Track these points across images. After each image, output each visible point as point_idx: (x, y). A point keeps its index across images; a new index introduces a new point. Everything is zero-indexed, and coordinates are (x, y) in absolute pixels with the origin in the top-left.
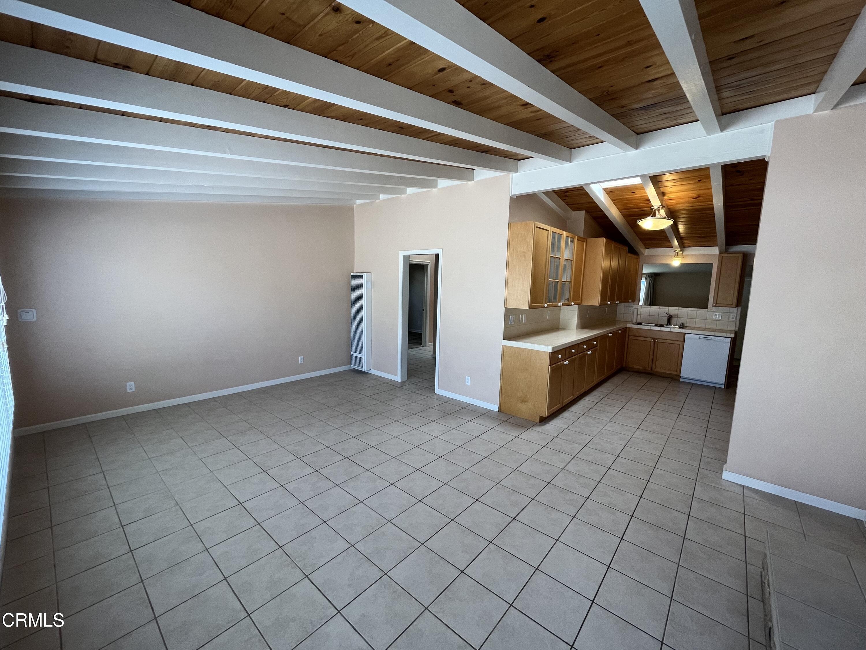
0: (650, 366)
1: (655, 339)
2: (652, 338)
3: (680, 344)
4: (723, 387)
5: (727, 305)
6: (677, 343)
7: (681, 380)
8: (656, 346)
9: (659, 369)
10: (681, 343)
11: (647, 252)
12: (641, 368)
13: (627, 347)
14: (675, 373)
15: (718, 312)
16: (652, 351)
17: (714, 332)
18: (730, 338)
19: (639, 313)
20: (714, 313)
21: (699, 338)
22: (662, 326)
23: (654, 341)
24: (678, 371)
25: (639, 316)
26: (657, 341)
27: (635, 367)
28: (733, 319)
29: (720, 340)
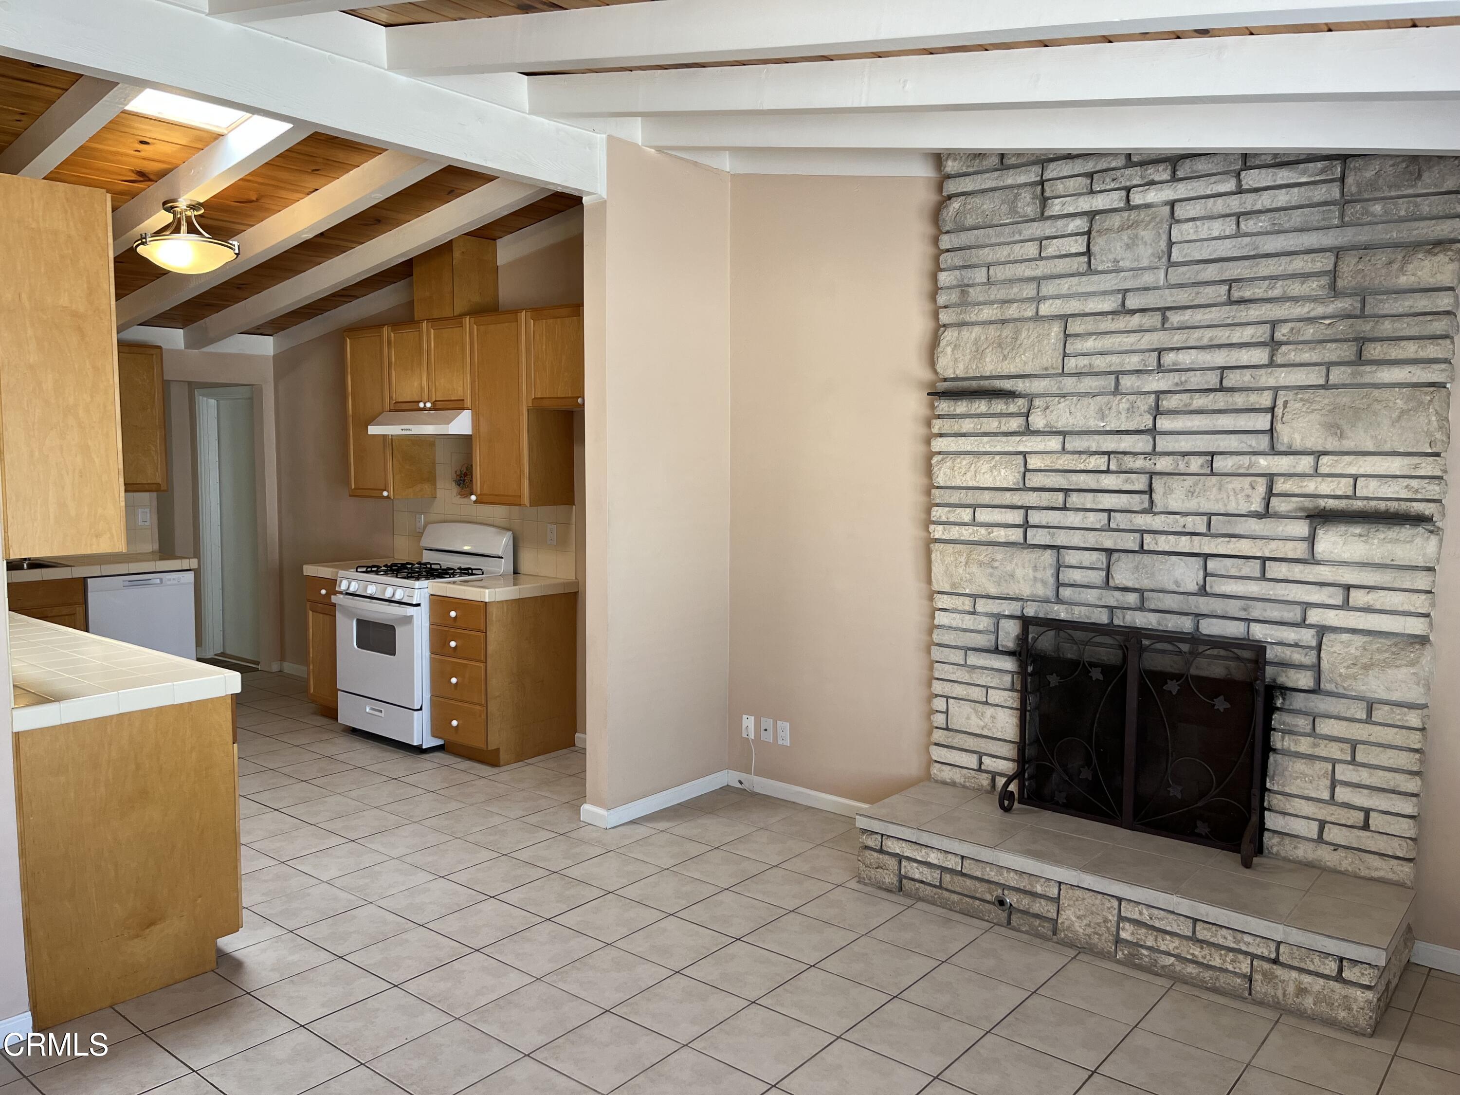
3: (75, 614)
5: (147, 487)
6: (67, 610)
10: (78, 610)
17: (152, 563)
21: (123, 586)
29: (169, 583)
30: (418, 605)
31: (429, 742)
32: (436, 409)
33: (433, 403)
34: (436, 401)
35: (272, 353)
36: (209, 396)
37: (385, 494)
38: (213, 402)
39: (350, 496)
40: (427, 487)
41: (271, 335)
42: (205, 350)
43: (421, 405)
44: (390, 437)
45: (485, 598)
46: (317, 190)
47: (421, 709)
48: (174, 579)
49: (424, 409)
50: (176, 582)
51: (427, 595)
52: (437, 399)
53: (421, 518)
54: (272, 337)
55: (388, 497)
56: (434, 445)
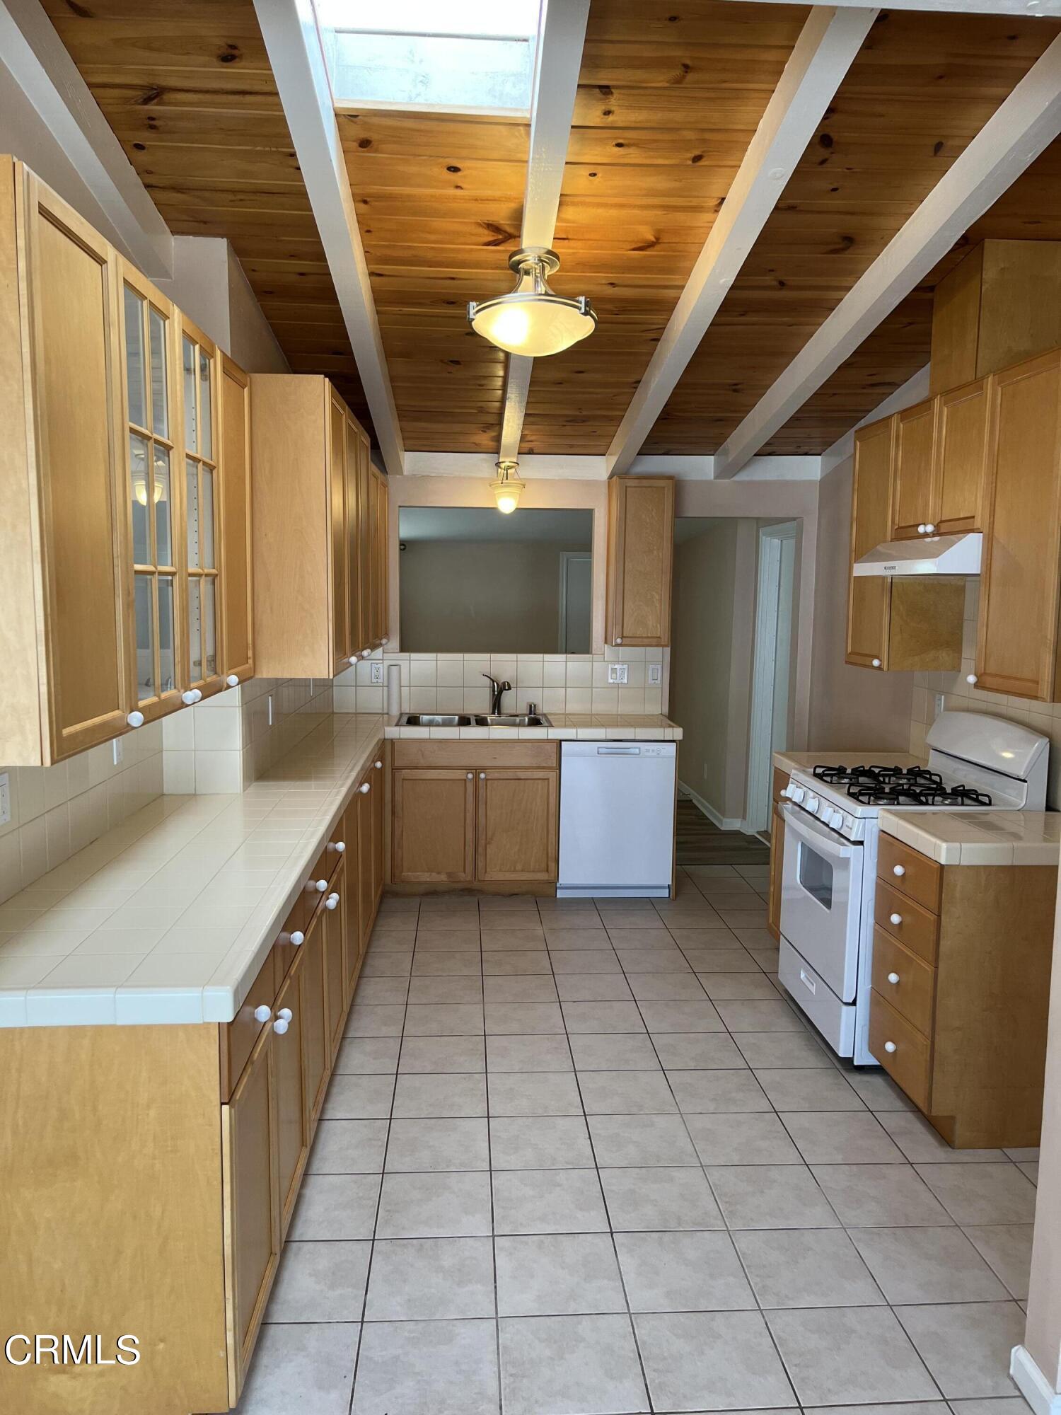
0: (469, 868)
1: (476, 770)
2: (468, 769)
3: (548, 779)
4: (665, 893)
5: (646, 641)
6: (541, 774)
7: (560, 894)
8: (482, 792)
9: (496, 874)
10: (552, 775)
11: (411, 462)
12: (443, 877)
13: (393, 813)
14: (542, 876)
15: (618, 662)
16: (470, 815)
17: (632, 730)
18: (675, 744)
19: (405, 682)
20: (610, 666)
21: (598, 753)
22: (481, 722)
23: (476, 777)
24: (552, 865)
25: (405, 691)
26: (482, 776)
27: (425, 877)
28: (656, 681)
29: (648, 754)
30: (861, 843)
31: (864, 1058)
32: (940, 534)
33: (937, 526)
34: (942, 522)
35: (819, 479)
36: (772, 535)
37: (876, 663)
38: (777, 542)
39: (846, 662)
40: (945, 656)
41: (820, 455)
42: (736, 478)
43: (921, 529)
44: (889, 580)
45: (940, 856)
46: (723, 199)
47: (854, 1003)
48: (653, 751)
49: (926, 535)
50: (654, 754)
51: (876, 830)
52: (943, 519)
53: (940, 700)
54: (820, 457)
55: (879, 668)
56: (964, 591)
